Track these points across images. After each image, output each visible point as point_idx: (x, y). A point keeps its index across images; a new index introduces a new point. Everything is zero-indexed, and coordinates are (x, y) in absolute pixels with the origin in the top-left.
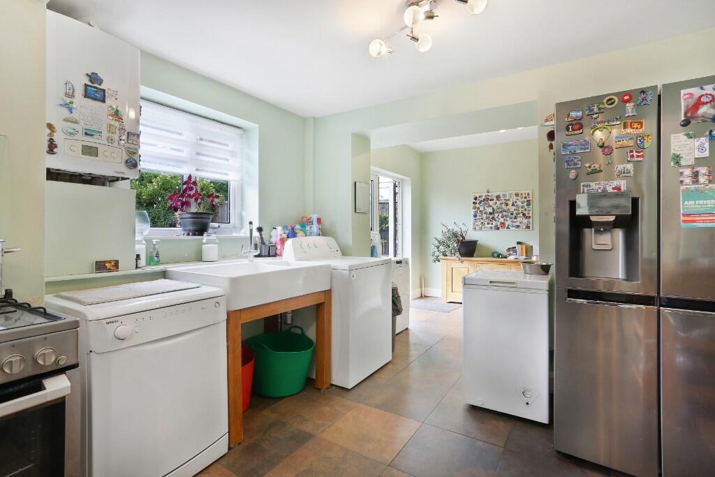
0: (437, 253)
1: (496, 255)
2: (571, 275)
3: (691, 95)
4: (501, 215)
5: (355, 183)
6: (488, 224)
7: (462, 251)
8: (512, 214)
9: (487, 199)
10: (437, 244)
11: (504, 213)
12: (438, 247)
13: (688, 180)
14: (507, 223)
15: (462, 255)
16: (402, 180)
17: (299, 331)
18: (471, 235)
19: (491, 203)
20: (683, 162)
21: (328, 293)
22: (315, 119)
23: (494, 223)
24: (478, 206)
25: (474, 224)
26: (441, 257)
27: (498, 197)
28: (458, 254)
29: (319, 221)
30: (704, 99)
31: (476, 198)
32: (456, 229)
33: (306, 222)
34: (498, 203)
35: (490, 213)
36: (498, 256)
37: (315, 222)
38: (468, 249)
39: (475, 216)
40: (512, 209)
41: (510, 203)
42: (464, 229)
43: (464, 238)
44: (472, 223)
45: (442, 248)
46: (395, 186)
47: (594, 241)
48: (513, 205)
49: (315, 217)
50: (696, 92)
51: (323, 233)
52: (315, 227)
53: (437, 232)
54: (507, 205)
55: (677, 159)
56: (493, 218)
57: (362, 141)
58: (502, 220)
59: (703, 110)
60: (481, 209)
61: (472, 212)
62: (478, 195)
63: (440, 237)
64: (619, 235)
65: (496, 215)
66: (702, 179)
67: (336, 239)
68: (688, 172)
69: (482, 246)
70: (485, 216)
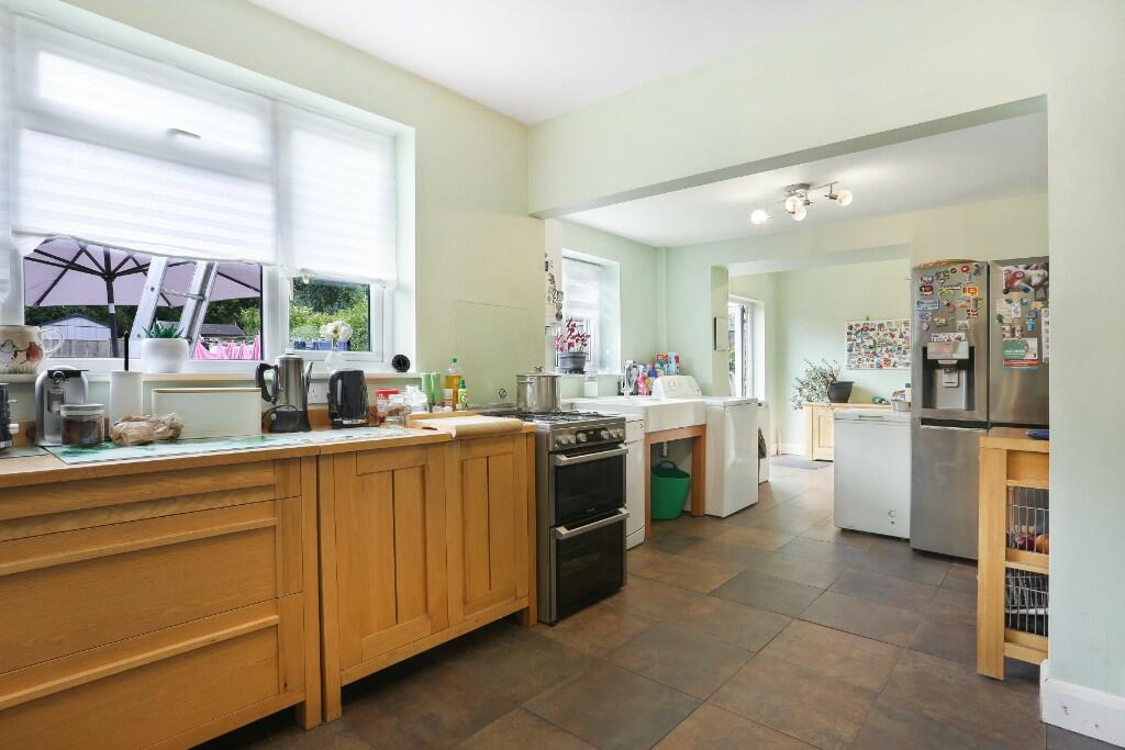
0: (799, 398)
1: (877, 400)
2: (924, 407)
3: (1009, 271)
4: (884, 349)
5: (715, 319)
6: (868, 360)
7: (832, 395)
8: (899, 349)
9: (865, 329)
10: (799, 386)
11: (890, 347)
12: (800, 390)
13: (1008, 335)
14: (893, 360)
15: (832, 400)
16: (752, 304)
17: (671, 466)
18: (845, 375)
19: (871, 334)
20: (1004, 321)
21: (703, 427)
22: (668, 249)
23: (876, 359)
24: (853, 337)
25: (849, 361)
26: (805, 402)
27: (881, 326)
28: (827, 399)
29: (677, 358)
30: (1018, 276)
31: (851, 328)
32: (825, 367)
33: (665, 360)
34: (881, 334)
35: (871, 347)
36: (880, 402)
37: (673, 360)
38: (841, 392)
39: (850, 350)
40: (900, 342)
41: (897, 334)
42: (835, 367)
43: (834, 378)
44: (846, 359)
45: (806, 391)
46: (743, 311)
47: (943, 378)
48: (901, 337)
49: (672, 355)
50: (1012, 268)
51: (681, 372)
52: (673, 366)
53: (799, 370)
54: (893, 336)
55: (1000, 318)
56: (874, 353)
57: (720, 273)
58: (886, 356)
59: (1017, 283)
60: (859, 341)
61: (846, 344)
62: (853, 324)
63: (803, 377)
64: (964, 375)
65: (879, 349)
66: (1017, 334)
67: (694, 376)
68: (1008, 328)
69: (859, 390)
70: (863, 350)
